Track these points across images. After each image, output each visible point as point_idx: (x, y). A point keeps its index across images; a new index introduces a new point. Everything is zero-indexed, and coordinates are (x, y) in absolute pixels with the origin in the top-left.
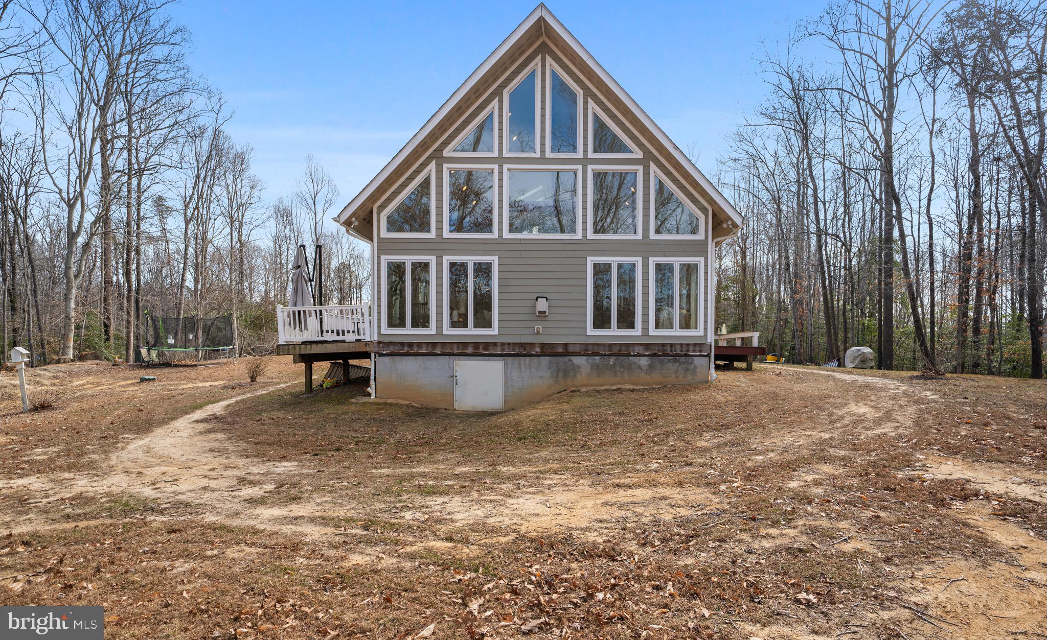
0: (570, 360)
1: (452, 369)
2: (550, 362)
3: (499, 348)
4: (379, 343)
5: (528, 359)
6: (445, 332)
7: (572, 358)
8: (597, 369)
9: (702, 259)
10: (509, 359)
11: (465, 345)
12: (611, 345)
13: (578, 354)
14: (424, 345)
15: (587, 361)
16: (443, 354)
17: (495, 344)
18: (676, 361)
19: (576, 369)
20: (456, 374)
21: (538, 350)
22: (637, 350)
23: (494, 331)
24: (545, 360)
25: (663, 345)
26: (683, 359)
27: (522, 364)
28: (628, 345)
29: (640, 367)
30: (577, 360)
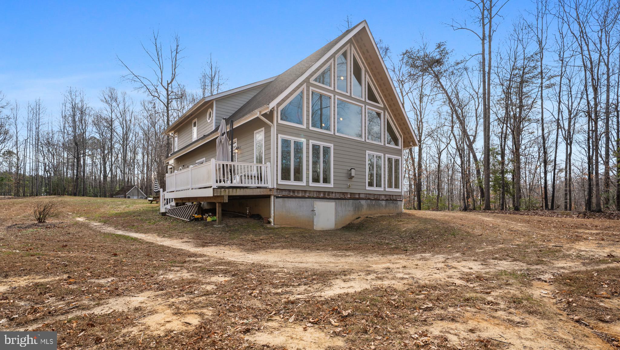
0: (360, 202)
1: (313, 206)
2: (353, 203)
3: (334, 195)
4: (278, 189)
5: (344, 201)
6: (310, 185)
7: (360, 201)
8: (369, 206)
9: (400, 157)
10: (337, 201)
11: (319, 192)
12: (375, 195)
13: (363, 199)
14: (300, 192)
15: (365, 202)
16: (309, 197)
17: (332, 193)
18: (393, 203)
19: (362, 206)
20: (315, 209)
21: (349, 196)
22: (383, 197)
23: (331, 185)
24: (351, 201)
25: (390, 195)
26: (395, 202)
27: (342, 203)
28: (380, 195)
29: (382, 205)
30: (363, 202)
